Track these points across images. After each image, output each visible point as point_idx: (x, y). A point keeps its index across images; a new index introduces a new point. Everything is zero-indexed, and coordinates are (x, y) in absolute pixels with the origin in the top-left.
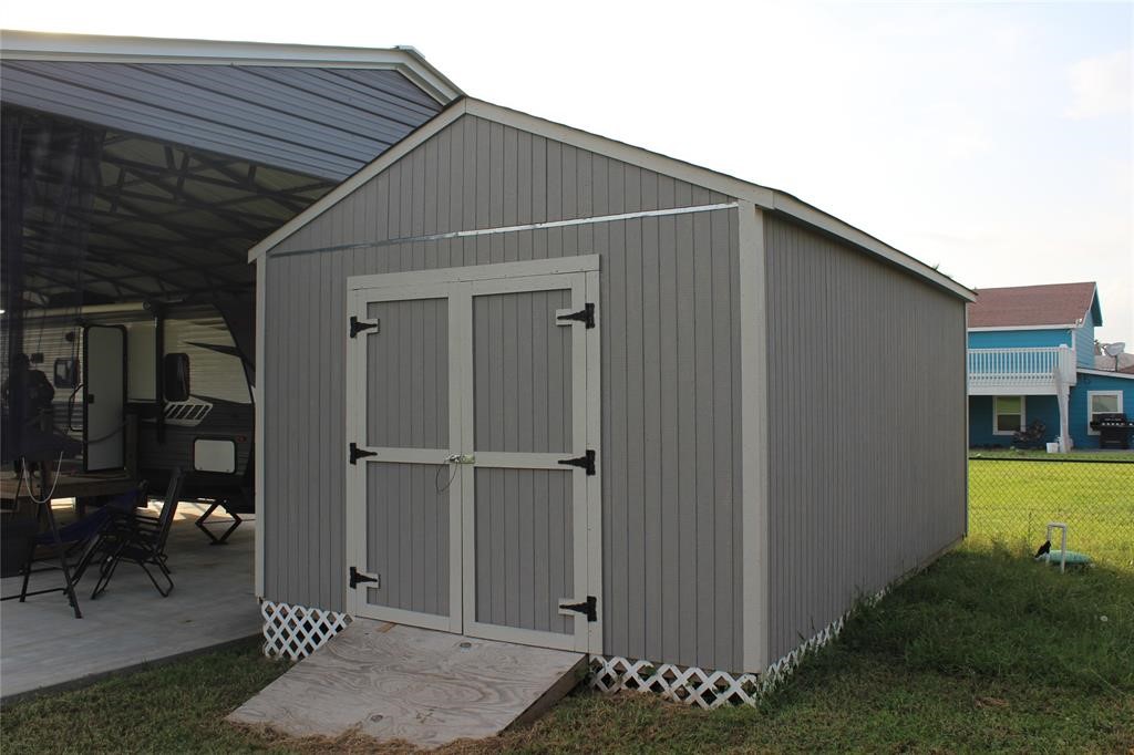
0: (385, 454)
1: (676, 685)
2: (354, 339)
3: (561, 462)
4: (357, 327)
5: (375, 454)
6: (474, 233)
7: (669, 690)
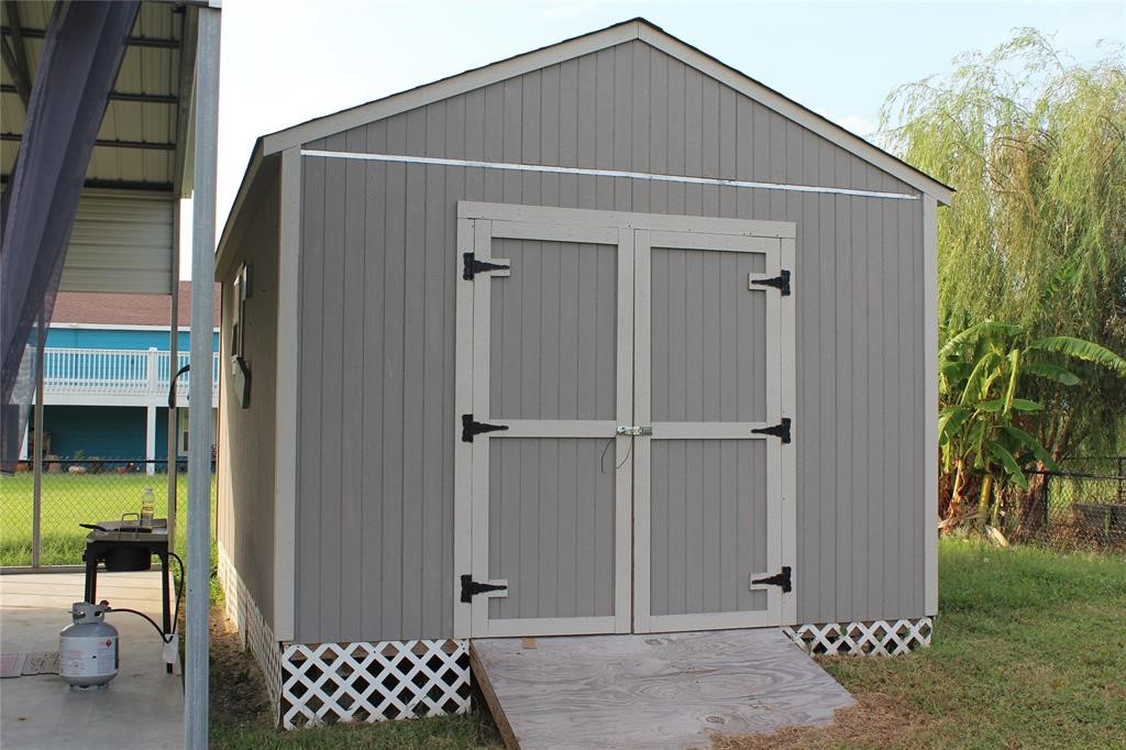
0: (518, 428)
1: (862, 641)
2: (469, 282)
3: (754, 431)
4: (473, 267)
5: (504, 428)
6: (647, 176)
7: (856, 648)
